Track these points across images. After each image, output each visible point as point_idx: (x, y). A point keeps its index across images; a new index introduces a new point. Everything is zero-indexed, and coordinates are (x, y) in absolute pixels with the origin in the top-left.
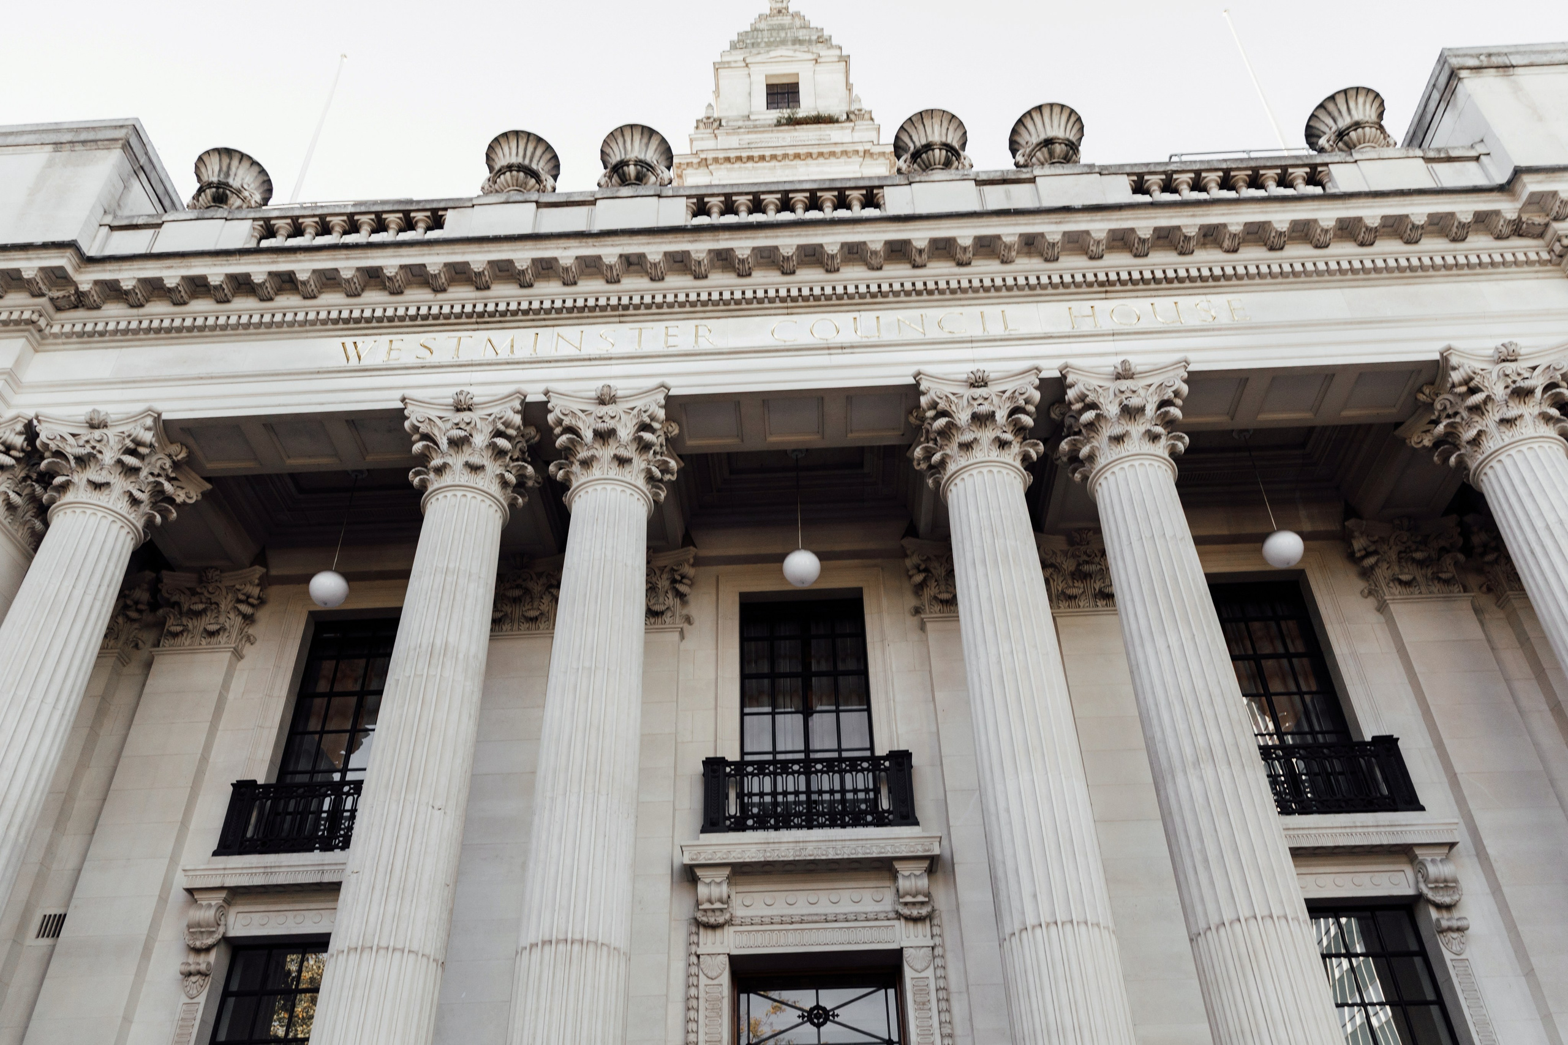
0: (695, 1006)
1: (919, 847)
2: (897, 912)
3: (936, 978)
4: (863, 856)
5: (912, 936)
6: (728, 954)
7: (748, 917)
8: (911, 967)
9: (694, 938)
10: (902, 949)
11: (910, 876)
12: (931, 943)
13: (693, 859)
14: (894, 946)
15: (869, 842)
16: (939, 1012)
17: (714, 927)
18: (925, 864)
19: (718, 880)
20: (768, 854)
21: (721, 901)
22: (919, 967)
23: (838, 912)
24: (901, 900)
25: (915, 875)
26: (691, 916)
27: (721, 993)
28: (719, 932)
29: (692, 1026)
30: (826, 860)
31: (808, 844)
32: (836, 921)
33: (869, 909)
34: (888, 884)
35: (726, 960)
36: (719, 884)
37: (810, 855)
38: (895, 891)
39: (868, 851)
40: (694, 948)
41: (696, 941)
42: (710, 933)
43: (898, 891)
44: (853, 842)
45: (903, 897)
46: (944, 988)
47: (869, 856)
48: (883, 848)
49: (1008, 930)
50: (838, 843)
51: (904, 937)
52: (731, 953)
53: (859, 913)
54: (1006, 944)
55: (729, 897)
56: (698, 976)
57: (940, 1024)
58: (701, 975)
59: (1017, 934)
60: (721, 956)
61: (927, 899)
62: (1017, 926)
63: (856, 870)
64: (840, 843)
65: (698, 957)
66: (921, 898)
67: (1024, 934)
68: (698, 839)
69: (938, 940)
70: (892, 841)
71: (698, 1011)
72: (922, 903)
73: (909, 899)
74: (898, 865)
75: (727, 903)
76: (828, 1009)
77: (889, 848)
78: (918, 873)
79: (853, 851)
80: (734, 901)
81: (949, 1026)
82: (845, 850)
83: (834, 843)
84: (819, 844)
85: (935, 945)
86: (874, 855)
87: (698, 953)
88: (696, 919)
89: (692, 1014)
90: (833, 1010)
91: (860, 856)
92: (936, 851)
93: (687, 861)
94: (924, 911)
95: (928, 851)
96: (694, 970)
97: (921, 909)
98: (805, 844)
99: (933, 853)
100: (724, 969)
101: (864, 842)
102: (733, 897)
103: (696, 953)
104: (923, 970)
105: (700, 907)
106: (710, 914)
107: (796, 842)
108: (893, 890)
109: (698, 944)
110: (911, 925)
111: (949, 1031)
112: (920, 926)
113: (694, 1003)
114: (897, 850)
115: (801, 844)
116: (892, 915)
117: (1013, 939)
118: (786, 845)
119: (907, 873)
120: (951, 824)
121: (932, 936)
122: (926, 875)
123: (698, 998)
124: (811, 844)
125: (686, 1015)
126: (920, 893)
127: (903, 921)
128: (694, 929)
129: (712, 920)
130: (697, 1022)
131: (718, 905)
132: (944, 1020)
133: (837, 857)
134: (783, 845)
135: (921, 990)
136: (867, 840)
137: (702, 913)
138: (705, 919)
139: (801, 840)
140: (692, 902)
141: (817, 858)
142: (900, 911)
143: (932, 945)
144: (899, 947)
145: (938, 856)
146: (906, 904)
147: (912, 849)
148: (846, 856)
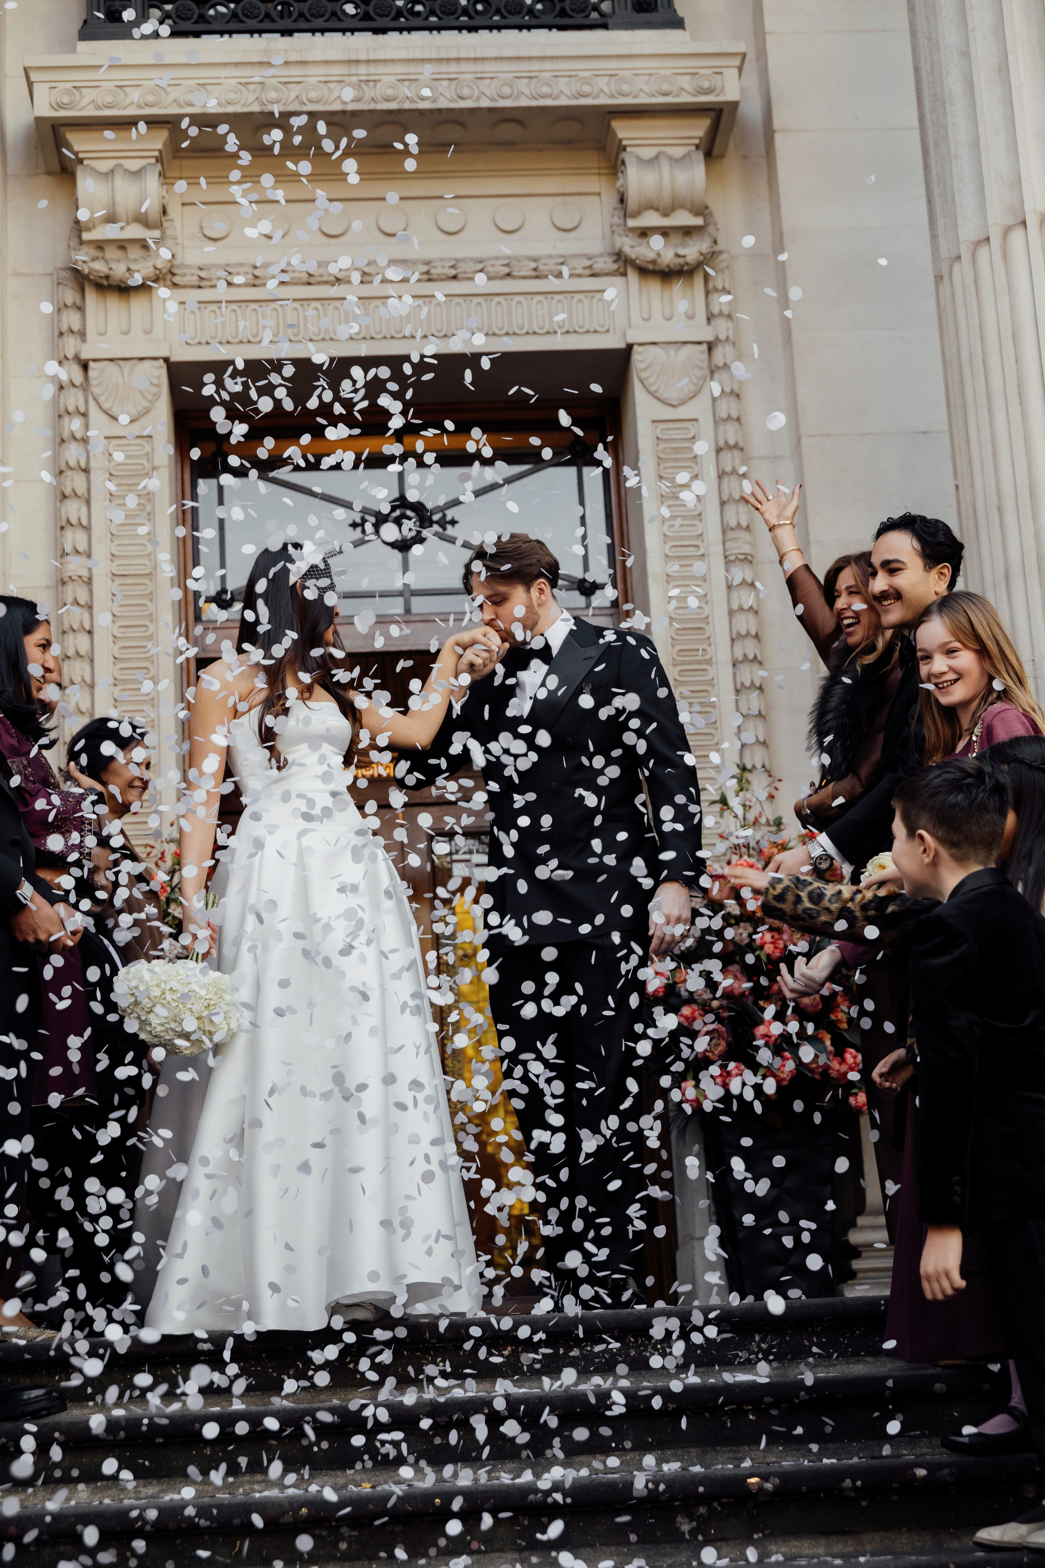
0: (81, 490)
1: (685, 82)
2: (619, 256)
3: (718, 422)
4: (534, 103)
5: (657, 318)
6: (166, 360)
7: (218, 267)
8: (653, 394)
9: (72, 319)
10: (630, 347)
11: (657, 157)
12: (707, 335)
13: (61, 106)
14: (611, 342)
15: (549, 65)
16: (723, 503)
17: (123, 290)
18: (699, 128)
19: (133, 165)
20: (272, 95)
21: (143, 220)
22: (671, 394)
23: (459, 256)
24: (631, 223)
25: (670, 158)
26: (60, 263)
27: (149, 457)
28: (138, 303)
29: (74, 539)
30: (431, 111)
31: (382, 69)
32: (454, 277)
33: (541, 249)
34: (594, 184)
35: (161, 373)
36: (138, 174)
37: (388, 100)
38: (616, 198)
39: (546, 90)
40: (71, 345)
41: (76, 327)
42: (113, 302)
43: (622, 200)
44: (506, 66)
45: (636, 215)
46: (736, 447)
47: (549, 102)
48: (586, 81)
49: (968, 231)
50: (464, 67)
51: (635, 319)
52: (173, 359)
53: (517, 259)
54: (961, 272)
55: (165, 212)
56: (85, 415)
57: (724, 533)
58: (93, 410)
59: (995, 242)
60: (147, 364)
61: (699, 221)
62: (997, 218)
63: (507, 145)
64: (471, 67)
65: (85, 366)
66: (683, 218)
67: (1017, 236)
68: (74, 50)
69: (722, 328)
70: (613, 64)
71: (88, 502)
72: (687, 232)
73: (651, 219)
74: (623, 130)
75: (160, 226)
76: (430, 505)
77: (602, 83)
78: (677, 152)
79: (506, 90)
80: (177, 223)
81: (744, 535)
82: (484, 85)
83: (453, 68)
84: (412, 68)
85: (717, 339)
86: (563, 101)
87: (84, 356)
88: (76, 272)
89: (73, 510)
90: (442, 509)
91: (524, 102)
92: (731, 94)
93: (44, 110)
94: (692, 251)
95: (708, 91)
96: (74, 399)
97: (683, 245)
98: (372, 69)
99: (721, 98)
100: (157, 396)
101: (535, 66)
102: (174, 211)
103: (77, 358)
104: (683, 402)
105: (86, 236)
106: (112, 253)
107: (349, 62)
108: (609, 199)
109: (82, 334)
110: (655, 287)
111: (747, 549)
112: (678, 287)
113: (78, 482)
114: (626, 88)
115: (363, 69)
116: (606, 264)
117: (983, 252)
118: (322, 70)
119: (648, 153)
120: (769, 26)
121: (710, 318)
122: (700, 156)
123: (86, 471)
124: (389, 69)
125: (57, 513)
126: (682, 206)
127: (633, 277)
128: (70, 296)
129: (119, 270)
130: (87, 529)
131: (135, 231)
132: (733, 523)
133: (462, 104)
134: (311, 70)
135: (677, 450)
136: (543, 58)
137: (94, 252)
138: (100, 267)
139: (363, 56)
140: (63, 228)
141: (407, 106)
142: (627, 250)
143: (710, 338)
144: (622, 345)
145: (735, 105)
146: (644, 233)
147: (665, 87)
148: (485, 103)
